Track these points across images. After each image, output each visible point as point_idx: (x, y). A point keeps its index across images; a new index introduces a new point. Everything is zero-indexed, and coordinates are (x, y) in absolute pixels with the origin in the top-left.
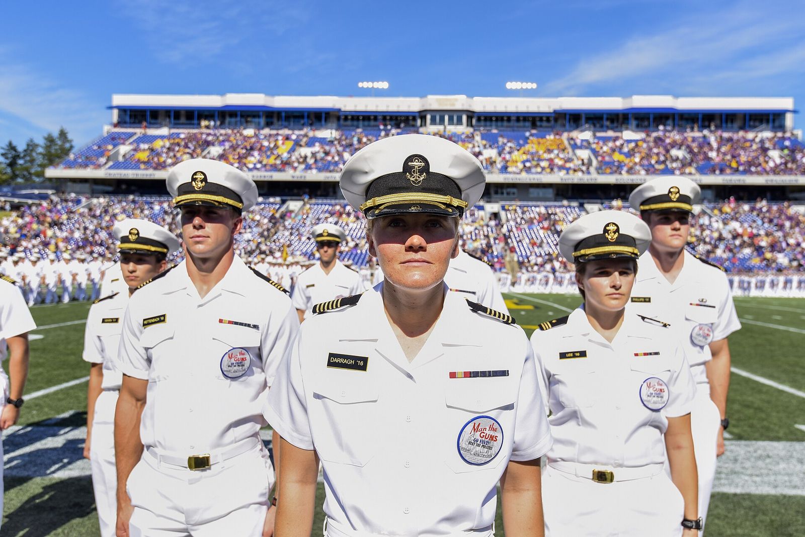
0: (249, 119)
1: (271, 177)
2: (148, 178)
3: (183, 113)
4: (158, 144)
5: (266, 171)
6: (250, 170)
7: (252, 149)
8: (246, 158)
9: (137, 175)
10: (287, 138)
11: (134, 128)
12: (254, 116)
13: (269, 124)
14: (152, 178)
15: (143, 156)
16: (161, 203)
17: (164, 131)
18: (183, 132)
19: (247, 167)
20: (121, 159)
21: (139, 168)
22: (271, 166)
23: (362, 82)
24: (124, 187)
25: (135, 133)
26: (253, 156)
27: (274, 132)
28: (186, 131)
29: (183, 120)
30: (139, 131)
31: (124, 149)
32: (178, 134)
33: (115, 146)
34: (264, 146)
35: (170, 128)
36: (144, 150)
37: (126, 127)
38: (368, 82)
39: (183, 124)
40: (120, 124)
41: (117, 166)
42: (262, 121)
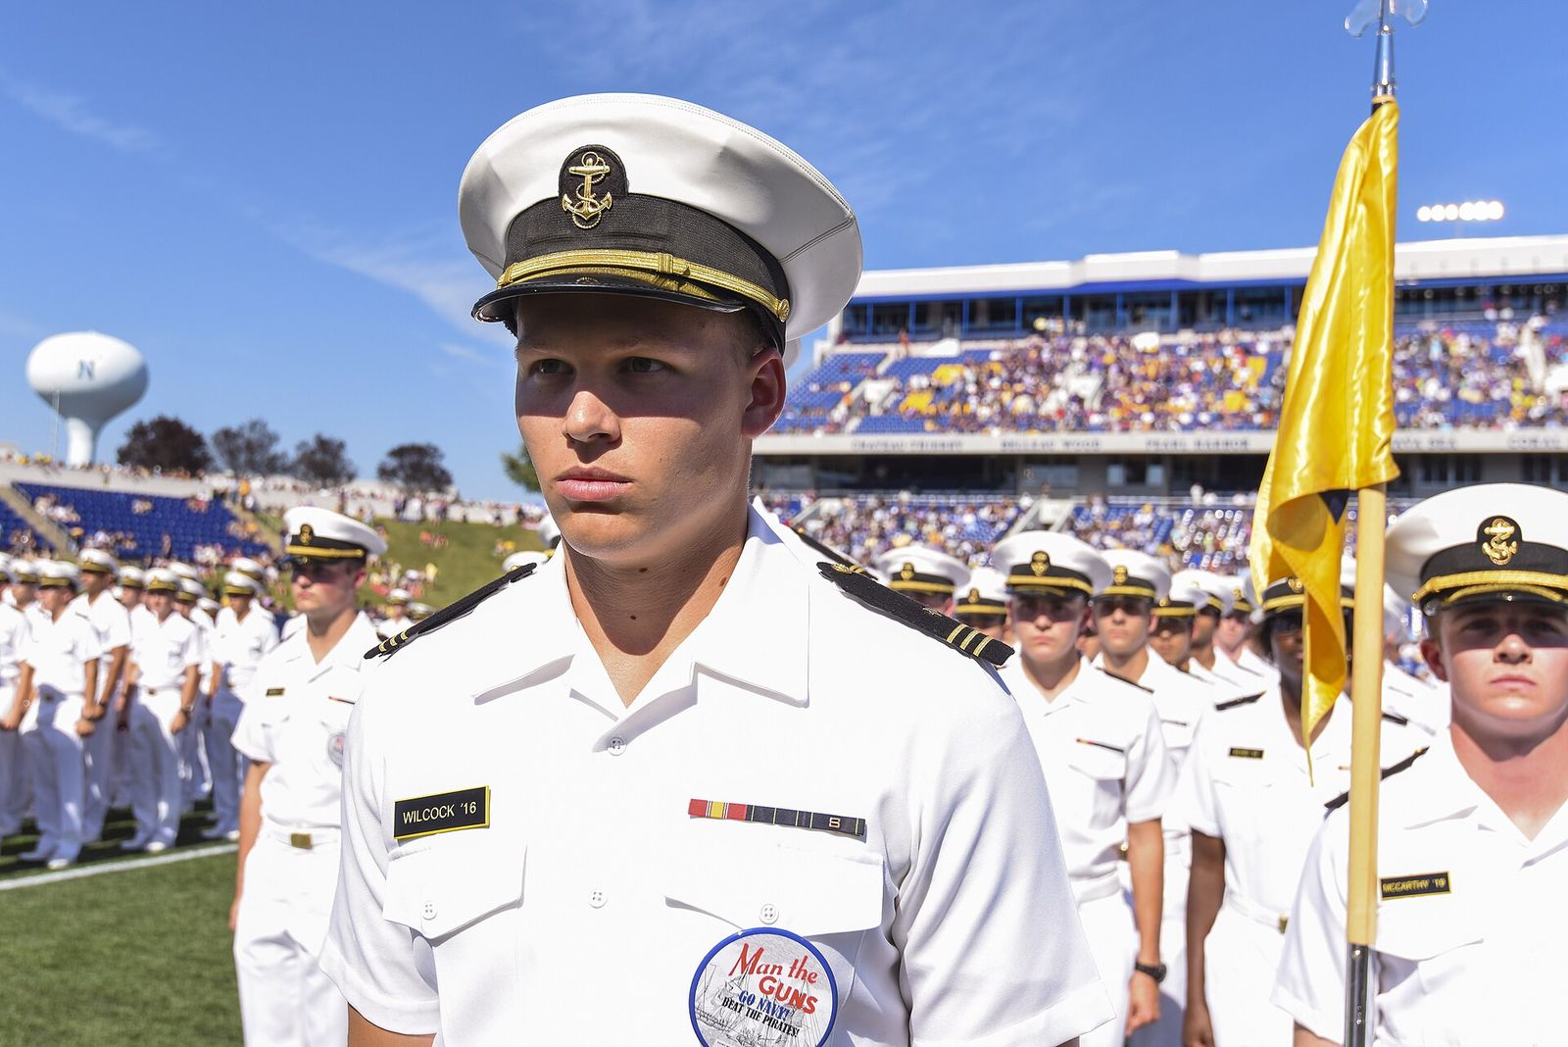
0: (1141, 311)
1: (1245, 443)
2: (947, 450)
3: (983, 306)
4: (948, 375)
5: (1228, 429)
6: (1185, 428)
7: (1169, 379)
8: (1165, 400)
9: (922, 445)
10: (1247, 351)
11: (882, 343)
12: (1152, 305)
13: (1188, 320)
14: (955, 450)
15: (921, 402)
16: (975, 509)
17: (949, 347)
18: (997, 349)
19: (1178, 421)
20: (875, 411)
21: (923, 431)
22: (1236, 415)
23: (1431, 205)
24: (881, 472)
25: (884, 356)
26: (1179, 395)
27: (1210, 338)
28: (1002, 344)
29: (982, 321)
30: (894, 351)
31: (876, 391)
32: (988, 352)
33: (855, 384)
34: (1196, 372)
35: (962, 340)
36: (921, 390)
37: (864, 343)
38: (1445, 204)
39: (982, 330)
40: (845, 336)
41: (870, 425)
42: (1173, 314)
